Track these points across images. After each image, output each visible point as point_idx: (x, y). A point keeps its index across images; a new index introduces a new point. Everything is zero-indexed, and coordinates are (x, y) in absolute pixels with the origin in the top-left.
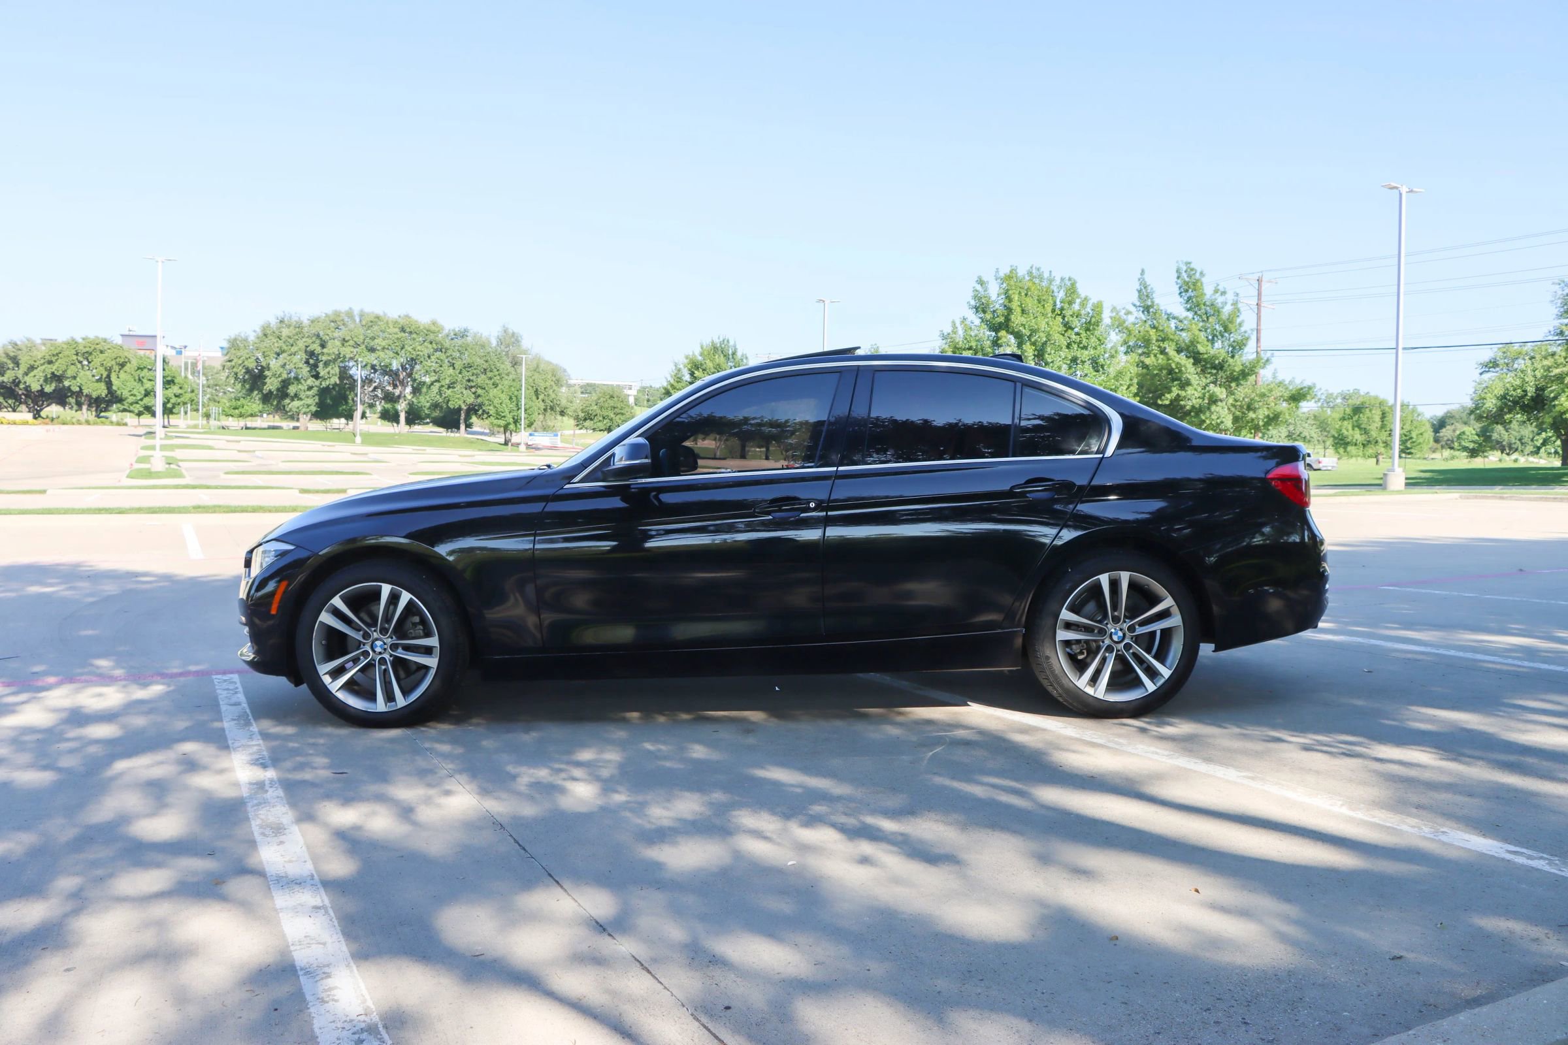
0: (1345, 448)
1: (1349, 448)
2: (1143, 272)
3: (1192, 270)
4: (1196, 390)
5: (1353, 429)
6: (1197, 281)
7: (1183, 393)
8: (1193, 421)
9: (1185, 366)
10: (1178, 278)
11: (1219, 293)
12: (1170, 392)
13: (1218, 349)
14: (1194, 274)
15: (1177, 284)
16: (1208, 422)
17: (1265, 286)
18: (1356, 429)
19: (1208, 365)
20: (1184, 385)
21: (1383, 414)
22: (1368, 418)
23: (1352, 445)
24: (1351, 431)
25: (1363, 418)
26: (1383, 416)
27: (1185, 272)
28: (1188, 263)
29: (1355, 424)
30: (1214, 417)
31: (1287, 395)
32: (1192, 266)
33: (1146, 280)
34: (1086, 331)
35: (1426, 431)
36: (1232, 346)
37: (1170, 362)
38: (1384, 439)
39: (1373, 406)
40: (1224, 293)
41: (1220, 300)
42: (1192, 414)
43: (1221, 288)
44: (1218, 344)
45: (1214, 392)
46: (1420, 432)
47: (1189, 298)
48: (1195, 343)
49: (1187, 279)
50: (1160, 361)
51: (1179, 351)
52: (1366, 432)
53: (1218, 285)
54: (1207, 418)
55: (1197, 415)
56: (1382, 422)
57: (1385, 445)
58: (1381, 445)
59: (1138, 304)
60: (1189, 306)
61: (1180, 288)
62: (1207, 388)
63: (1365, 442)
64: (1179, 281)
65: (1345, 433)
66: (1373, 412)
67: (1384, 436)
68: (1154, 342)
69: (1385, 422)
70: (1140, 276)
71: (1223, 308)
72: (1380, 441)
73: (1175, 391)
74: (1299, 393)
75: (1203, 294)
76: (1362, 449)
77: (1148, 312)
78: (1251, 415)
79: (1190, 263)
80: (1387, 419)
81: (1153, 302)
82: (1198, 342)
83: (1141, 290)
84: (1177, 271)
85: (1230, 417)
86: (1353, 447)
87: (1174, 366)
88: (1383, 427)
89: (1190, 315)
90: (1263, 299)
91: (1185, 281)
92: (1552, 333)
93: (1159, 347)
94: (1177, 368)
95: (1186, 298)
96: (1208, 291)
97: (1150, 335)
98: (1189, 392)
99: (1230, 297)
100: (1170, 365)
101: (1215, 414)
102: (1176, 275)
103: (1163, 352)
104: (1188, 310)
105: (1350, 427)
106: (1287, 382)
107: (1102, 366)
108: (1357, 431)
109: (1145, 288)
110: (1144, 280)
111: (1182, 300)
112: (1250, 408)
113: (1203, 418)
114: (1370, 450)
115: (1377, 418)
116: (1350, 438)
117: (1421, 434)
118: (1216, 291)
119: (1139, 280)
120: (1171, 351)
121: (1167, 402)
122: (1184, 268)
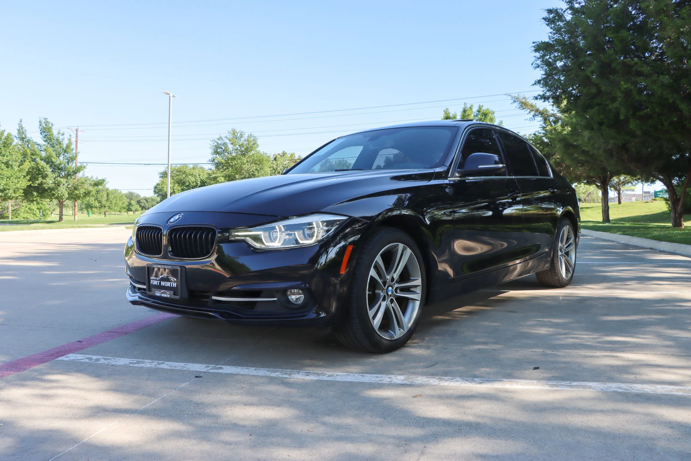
0: (91, 209)
1: (93, 209)
2: (21, 121)
3: (48, 122)
4: (51, 179)
5: (95, 201)
6: (50, 128)
7: (44, 181)
8: (49, 195)
9: (46, 168)
10: (40, 125)
11: (61, 134)
12: (38, 180)
13: (61, 160)
14: (49, 124)
15: (39, 128)
16: (56, 195)
17: (79, 133)
18: (96, 201)
19: (57, 168)
20: (45, 177)
21: (108, 194)
22: (101, 196)
23: (94, 208)
24: (94, 202)
25: (99, 196)
26: (108, 195)
27: (44, 123)
28: (46, 119)
29: (95, 198)
30: (59, 192)
31: (93, 183)
32: (48, 120)
33: (23, 124)
34: (4, 147)
35: (125, 202)
36: (68, 160)
37: (39, 165)
38: (108, 205)
39: (103, 191)
40: (63, 134)
41: (61, 137)
42: (49, 191)
43: (61, 132)
44: (61, 158)
45: (60, 181)
46: (123, 202)
47: (46, 135)
48: (50, 157)
49: (45, 126)
50: (32, 165)
51: (41, 159)
52: (100, 202)
53: (60, 130)
54: (56, 193)
55: (51, 191)
56: (108, 197)
57: (108, 208)
58: (107, 208)
59: (17, 136)
60: (45, 139)
61: (41, 130)
62: (56, 179)
63: (100, 207)
64: (40, 127)
65: (91, 202)
66: (104, 193)
67: (108, 204)
68: (29, 155)
69: (109, 198)
70: (19, 123)
71: (62, 141)
72: (106, 206)
73: (40, 179)
74: (99, 182)
75: (53, 134)
76: (99, 209)
77: (23, 141)
78: (76, 192)
79: (47, 119)
80: (109, 196)
81: (26, 136)
82: (52, 157)
83: (20, 129)
84: (40, 122)
85: (67, 193)
86: (95, 209)
87: (40, 167)
88: (107, 200)
89: (46, 143)
90: (78, 139)
91: (44, 127)
92: (210, 160)
93: (32, 158)
94: (42, 169)
95: (44, 135)
96: (55, 132)
97: (27, 152)
98: (48, 180)
99: (66, 136)
100: (38, 167)
101: (60, 191)
102: (39, 124)
103: (34, 160)
104: (45, 141)
105: (93, 200)
106: (89, 178)
107: (11, 166)
108: (97, 201)
109: (22, 129)
110: (21, 124)
111: (41, 136)
112: (76, 189)
113: (54, 193)
114: (103, 210)
115: (105, 196)
116: (94, 205)
117: (124, 203)
118: (59, 133)
119: (19, 124)
120: (38, 160)
121: (36, 185)
122: (44, 121)
